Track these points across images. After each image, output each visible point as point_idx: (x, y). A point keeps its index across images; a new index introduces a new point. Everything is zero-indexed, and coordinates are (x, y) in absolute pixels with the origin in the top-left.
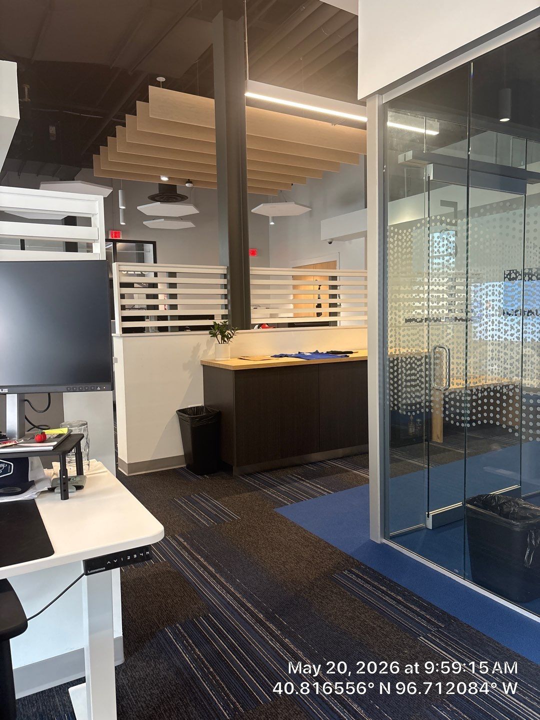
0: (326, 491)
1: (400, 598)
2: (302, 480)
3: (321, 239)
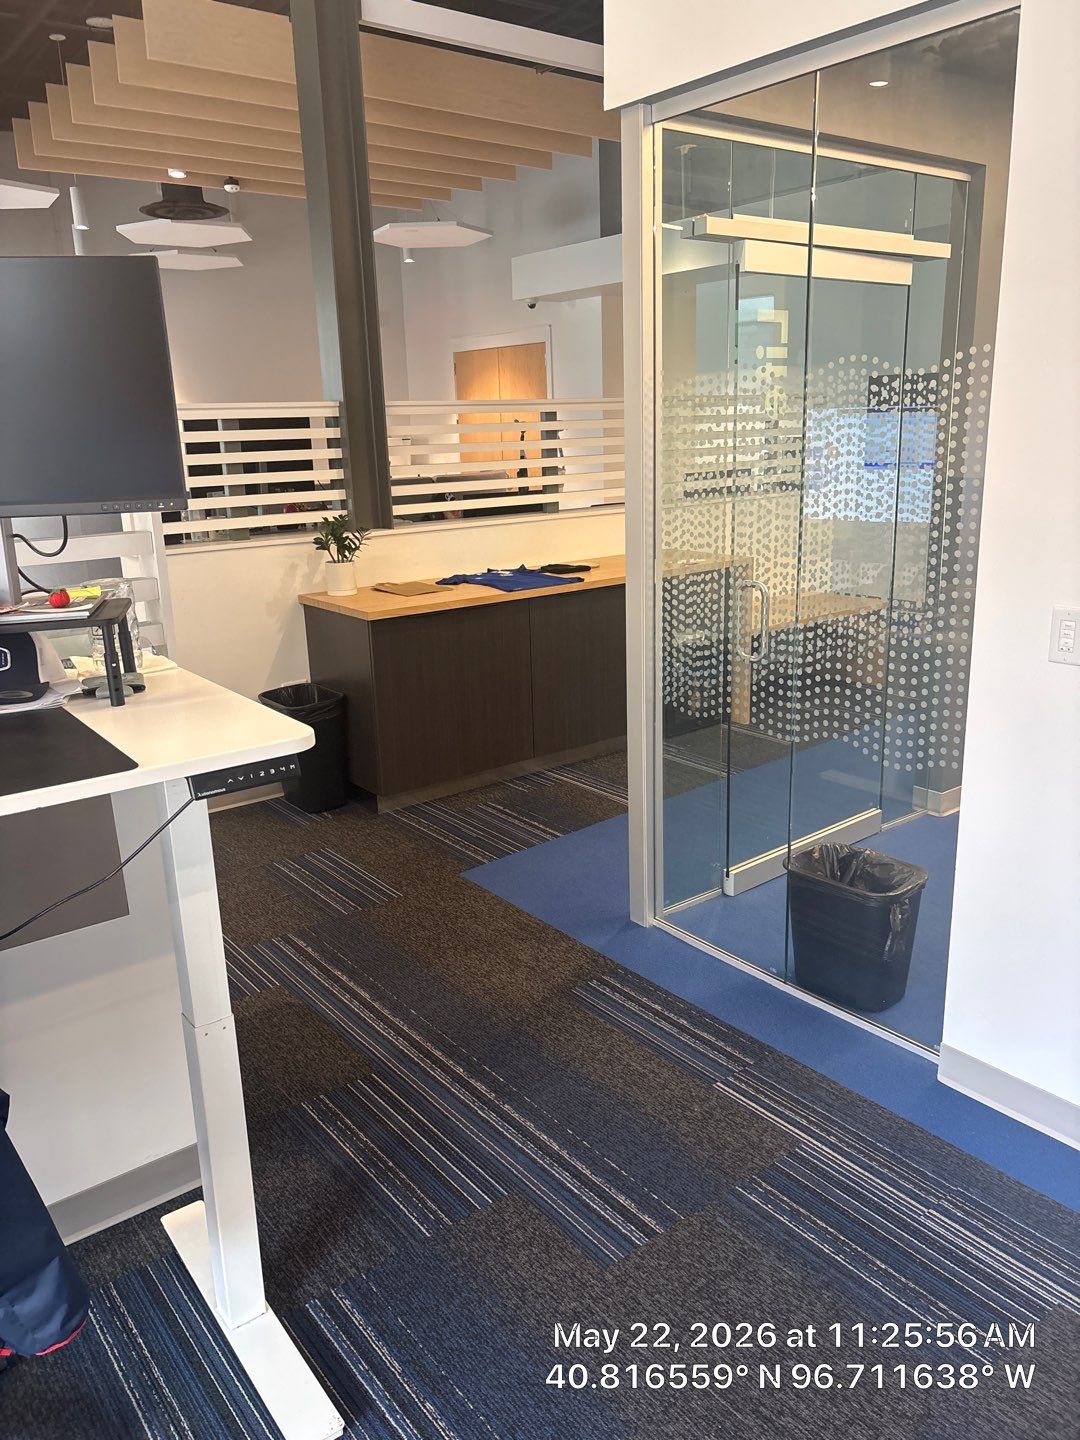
0: (544, 831)
1: (683, 1021)
2: (506, 814)
3: (514, 298)
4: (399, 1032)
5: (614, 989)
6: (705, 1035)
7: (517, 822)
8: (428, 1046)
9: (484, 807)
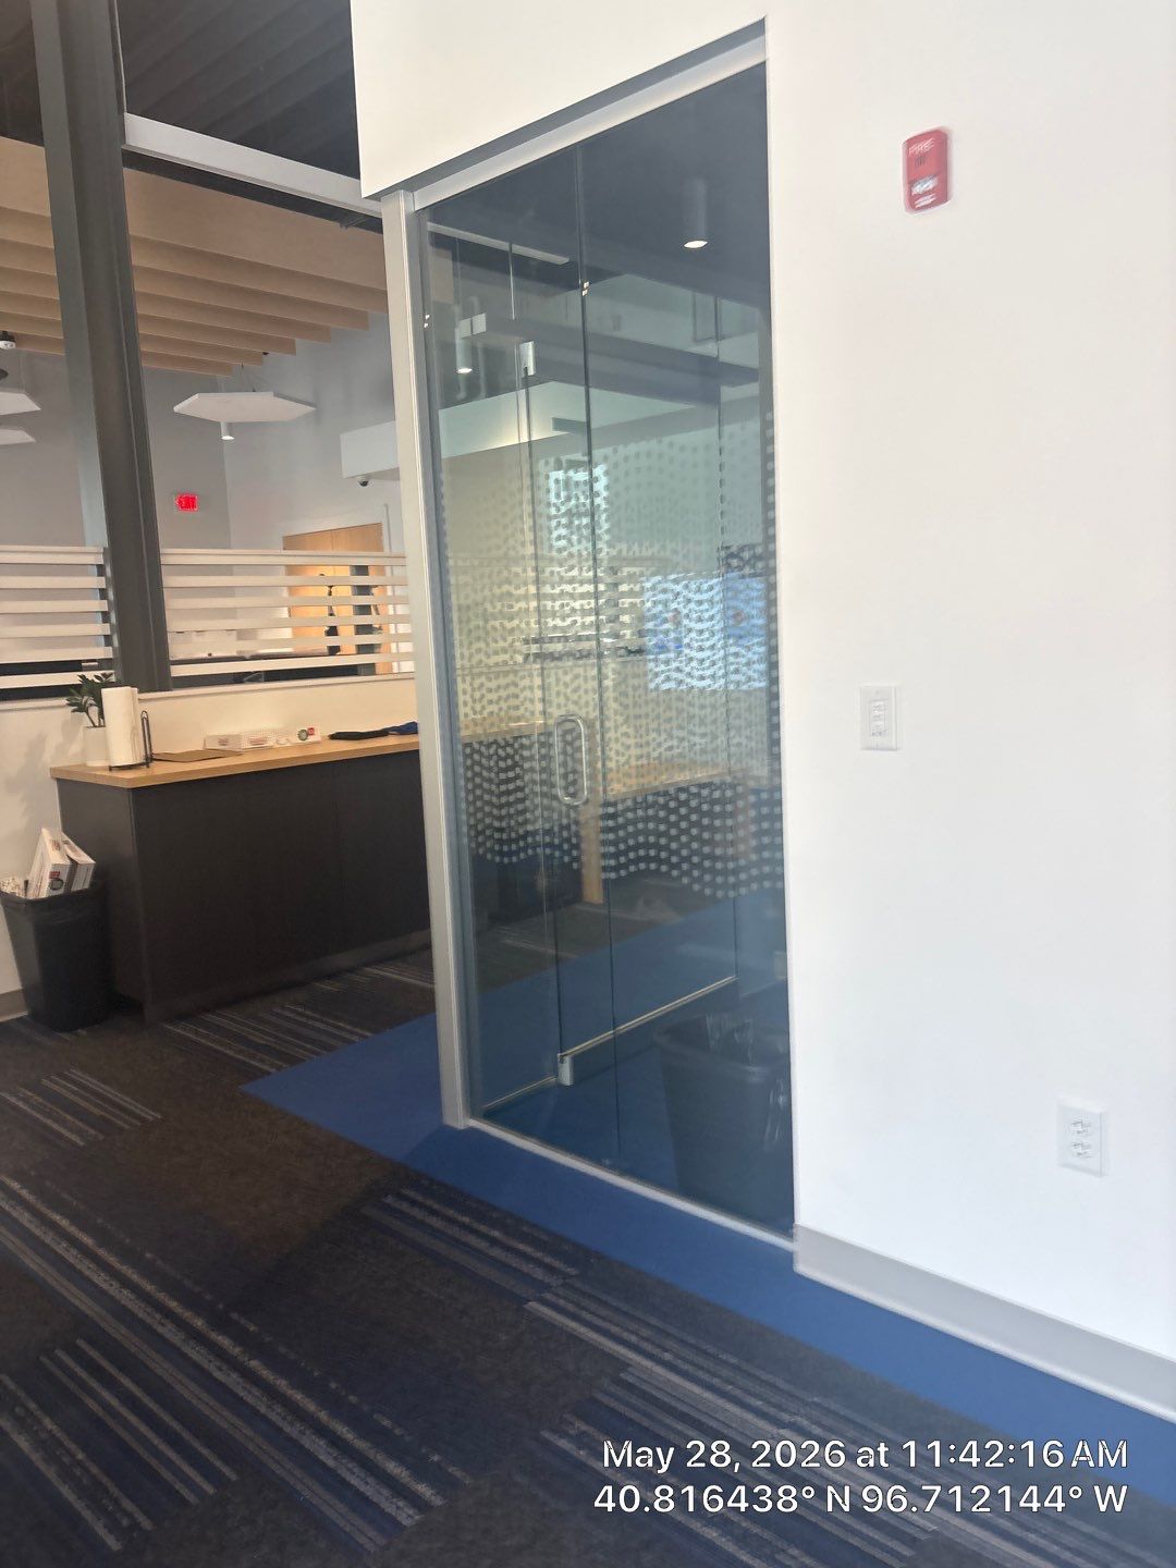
0: (357, 1034)
1: (496, 1234)
2: (308, 1017)
3: (345, 475)
4: (125, 1283)
5: (413, 1203)
6: (521, 1247)
7: (318, 1024)
8: (162, 1296)
9: (279, 1011)
